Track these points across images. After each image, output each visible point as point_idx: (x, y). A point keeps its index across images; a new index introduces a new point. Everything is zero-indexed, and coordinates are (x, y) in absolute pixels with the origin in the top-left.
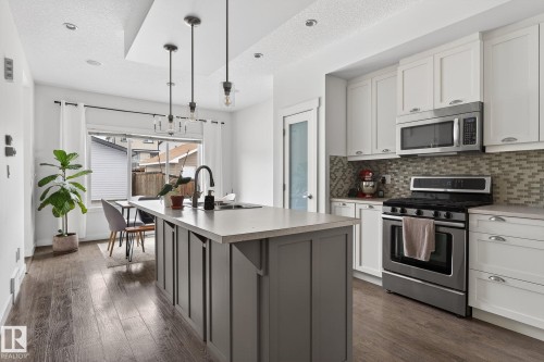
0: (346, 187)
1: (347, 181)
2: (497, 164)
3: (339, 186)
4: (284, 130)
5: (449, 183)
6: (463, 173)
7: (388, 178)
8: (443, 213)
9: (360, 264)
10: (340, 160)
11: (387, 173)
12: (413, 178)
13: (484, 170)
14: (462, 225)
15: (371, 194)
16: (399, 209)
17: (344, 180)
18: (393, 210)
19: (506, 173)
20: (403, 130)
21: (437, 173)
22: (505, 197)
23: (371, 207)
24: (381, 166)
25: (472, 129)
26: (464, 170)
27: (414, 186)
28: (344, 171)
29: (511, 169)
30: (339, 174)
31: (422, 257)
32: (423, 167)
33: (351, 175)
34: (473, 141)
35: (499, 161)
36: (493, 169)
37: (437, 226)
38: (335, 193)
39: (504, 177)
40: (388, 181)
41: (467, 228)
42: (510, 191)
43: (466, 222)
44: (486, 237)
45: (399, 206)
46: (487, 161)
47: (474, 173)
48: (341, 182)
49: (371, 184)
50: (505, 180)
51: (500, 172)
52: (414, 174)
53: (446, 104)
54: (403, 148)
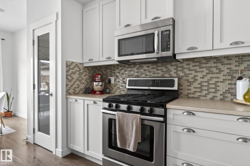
0: (82, 86)
1: (83, 81)
2: (181, 69)
3: (75, 86)
4: (34, 41)
5: (151, 83)
6: (160, 75)
7: (112, 79)
8: (147, 109)
9: (88, 150)
10: (77, 65)
11: (112, 76)
12: (128, 79)
13: (173, 73)
14: (161, 119)
15: (100, 91)
16: (114, 105)
17: (80, 81)
18: (110, 106)
19: (187, 75)
20: (119, 40)
21: (144, 75)
22: (186, 92)
23: (95, 103)
24: (108, 71)
25: (167, 39)
26: (160, 73)
27: (129, 86)
28: (80, 74)
29: (189, 72)
30: (76, 76)
31: (131, 148)
32: (135, 71)
33: (87, 77)
34: (168, 49)
35: (182, 67)
36: (179, 72)
37: (142, 120)
38: (71, 91)
39: (185, 78)
40: (113, 82)
41: (165, 121)
42: (190, 88)
43: (165, 116)
44: (180, 129)
45: (114, 102)
46: (175, 67)
47: (167, 75)
48: (78, 82)
49: (100, 83)
50: (186, 80)
51: (183, 74)
52: (129, 76)
53: (149, 20)
54: (119, 55)
